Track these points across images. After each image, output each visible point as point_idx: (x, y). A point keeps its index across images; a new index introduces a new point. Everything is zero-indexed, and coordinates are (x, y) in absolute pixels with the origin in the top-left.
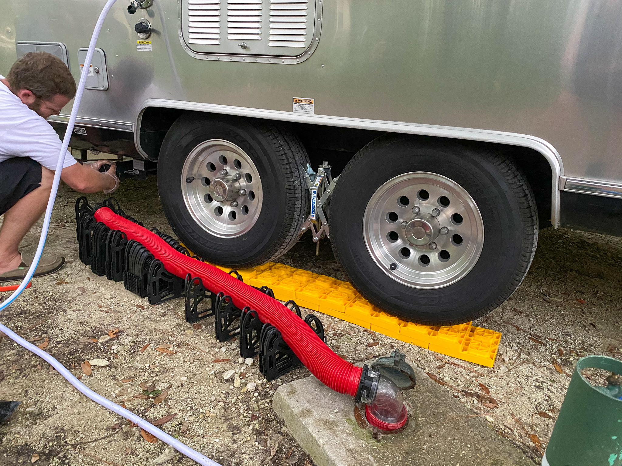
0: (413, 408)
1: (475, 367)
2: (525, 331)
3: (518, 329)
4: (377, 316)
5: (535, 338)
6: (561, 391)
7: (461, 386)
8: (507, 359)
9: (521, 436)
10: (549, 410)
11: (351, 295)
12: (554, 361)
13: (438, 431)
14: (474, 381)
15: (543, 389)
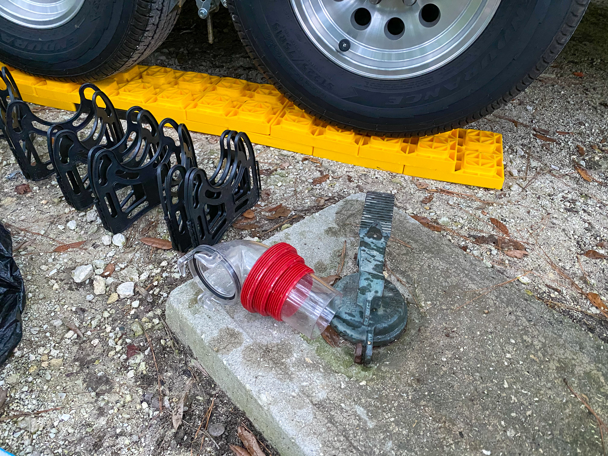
0: (407, 285)
1: (476, 191)
2: (526, 126)
3: (516, 123)
4: (320, 134)
5: (541, 134)
6: (600, 211)
7: (466, 228)
8: (515, 173)
9: (574, 299)
10: (596, 246)
11: (277, 105)
12: (576, 166)
13: (458, 323)
14: (482, 216)
15: (577, 212)
